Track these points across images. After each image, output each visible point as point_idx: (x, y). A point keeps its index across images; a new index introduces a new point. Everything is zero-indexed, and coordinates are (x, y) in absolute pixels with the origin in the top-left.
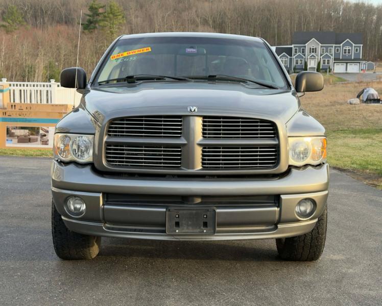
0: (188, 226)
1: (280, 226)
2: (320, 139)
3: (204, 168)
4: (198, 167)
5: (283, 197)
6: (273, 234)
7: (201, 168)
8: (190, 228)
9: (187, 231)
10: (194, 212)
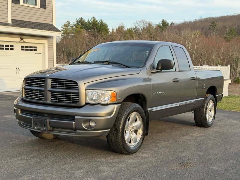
0: (39, 125)
1: (77, 131)
2: (111, 92)
3: (52, 101)
4: (49, 101)
5: (76, 117)
6: (74, 134)
7: (50, 101)
8: (40, 127)
9: (39, 128)
10: (41, 120)
